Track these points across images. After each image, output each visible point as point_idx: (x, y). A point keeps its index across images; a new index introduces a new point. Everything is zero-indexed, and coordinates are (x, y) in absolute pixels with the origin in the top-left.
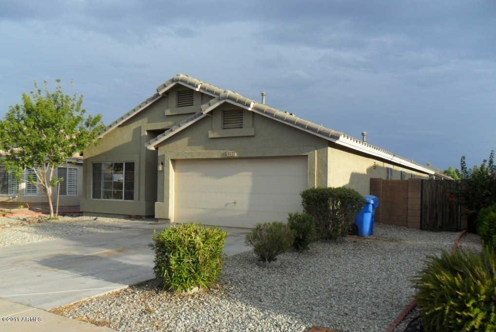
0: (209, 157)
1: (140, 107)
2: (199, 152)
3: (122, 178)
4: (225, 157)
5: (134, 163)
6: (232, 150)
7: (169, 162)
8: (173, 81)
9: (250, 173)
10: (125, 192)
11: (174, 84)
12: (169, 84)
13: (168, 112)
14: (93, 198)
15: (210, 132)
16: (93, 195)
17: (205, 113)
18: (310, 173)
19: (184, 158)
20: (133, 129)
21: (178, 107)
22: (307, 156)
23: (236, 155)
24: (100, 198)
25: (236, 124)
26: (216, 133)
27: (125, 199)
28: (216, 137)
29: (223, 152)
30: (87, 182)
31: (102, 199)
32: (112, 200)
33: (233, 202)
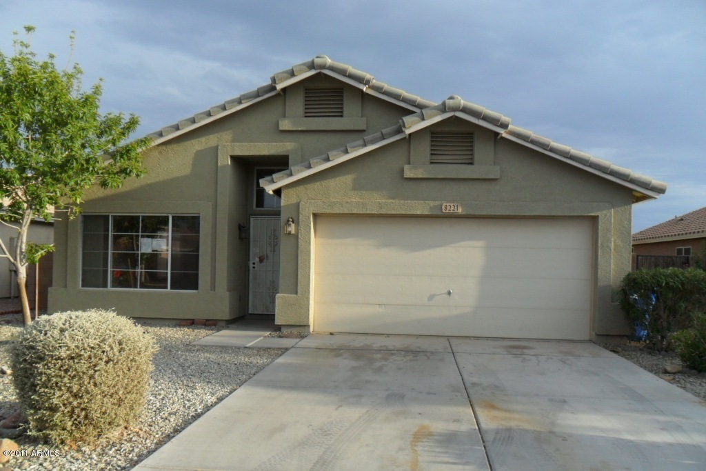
0: (403, 213)
1: (224, 108)
2: (375, 202)
3: (164, 247)
4: (437, 212)
5: (198, 218)
6: (453, 201)
7: (309, 218)
8: (312, 66)
9: (481, 243)
10: (172, 273)
11: (312, 72)
12: (302, 71)
13: (285, 125)
14: (83, 286)
15: (406, 168)
16: (83, 280)
17: (408, 132)
18: (602, 246)
19: (346, 211)
20: (194, 151)
21: (306, 116)
22: (598, 216)
23: (460, 210)
24: (105, 286)
25: (457, 157)
26: (421, 170)
27: (172, 288)
28: (420, 176)
29: (432, 204)
30: (69, 254)
31: (109, 288)
32: (138, 290)
33: (446, 291)
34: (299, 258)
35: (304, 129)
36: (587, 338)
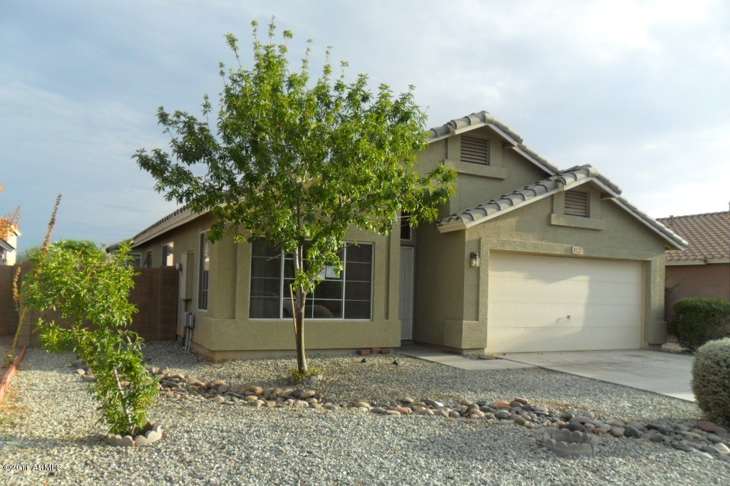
2: (531, 242)
4: (569, 254)
6: (579, 246)
10: (346, 302)
12: (475, 122)
14: (250, 317)
15: (552, 216)
16: (251, 310)
21: (462, 160)
22: (650, 262)
23: (582, 253)
24: (278, 317)
29: (566, 246)
30: (238, 280)
31: (282, 318)
32: (313, 319)
33: (566, 316)
34: (480, 288)
35: (464, 172)
36: (639, 347)
